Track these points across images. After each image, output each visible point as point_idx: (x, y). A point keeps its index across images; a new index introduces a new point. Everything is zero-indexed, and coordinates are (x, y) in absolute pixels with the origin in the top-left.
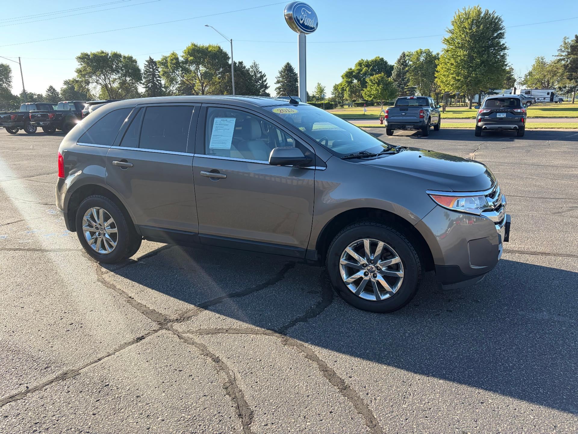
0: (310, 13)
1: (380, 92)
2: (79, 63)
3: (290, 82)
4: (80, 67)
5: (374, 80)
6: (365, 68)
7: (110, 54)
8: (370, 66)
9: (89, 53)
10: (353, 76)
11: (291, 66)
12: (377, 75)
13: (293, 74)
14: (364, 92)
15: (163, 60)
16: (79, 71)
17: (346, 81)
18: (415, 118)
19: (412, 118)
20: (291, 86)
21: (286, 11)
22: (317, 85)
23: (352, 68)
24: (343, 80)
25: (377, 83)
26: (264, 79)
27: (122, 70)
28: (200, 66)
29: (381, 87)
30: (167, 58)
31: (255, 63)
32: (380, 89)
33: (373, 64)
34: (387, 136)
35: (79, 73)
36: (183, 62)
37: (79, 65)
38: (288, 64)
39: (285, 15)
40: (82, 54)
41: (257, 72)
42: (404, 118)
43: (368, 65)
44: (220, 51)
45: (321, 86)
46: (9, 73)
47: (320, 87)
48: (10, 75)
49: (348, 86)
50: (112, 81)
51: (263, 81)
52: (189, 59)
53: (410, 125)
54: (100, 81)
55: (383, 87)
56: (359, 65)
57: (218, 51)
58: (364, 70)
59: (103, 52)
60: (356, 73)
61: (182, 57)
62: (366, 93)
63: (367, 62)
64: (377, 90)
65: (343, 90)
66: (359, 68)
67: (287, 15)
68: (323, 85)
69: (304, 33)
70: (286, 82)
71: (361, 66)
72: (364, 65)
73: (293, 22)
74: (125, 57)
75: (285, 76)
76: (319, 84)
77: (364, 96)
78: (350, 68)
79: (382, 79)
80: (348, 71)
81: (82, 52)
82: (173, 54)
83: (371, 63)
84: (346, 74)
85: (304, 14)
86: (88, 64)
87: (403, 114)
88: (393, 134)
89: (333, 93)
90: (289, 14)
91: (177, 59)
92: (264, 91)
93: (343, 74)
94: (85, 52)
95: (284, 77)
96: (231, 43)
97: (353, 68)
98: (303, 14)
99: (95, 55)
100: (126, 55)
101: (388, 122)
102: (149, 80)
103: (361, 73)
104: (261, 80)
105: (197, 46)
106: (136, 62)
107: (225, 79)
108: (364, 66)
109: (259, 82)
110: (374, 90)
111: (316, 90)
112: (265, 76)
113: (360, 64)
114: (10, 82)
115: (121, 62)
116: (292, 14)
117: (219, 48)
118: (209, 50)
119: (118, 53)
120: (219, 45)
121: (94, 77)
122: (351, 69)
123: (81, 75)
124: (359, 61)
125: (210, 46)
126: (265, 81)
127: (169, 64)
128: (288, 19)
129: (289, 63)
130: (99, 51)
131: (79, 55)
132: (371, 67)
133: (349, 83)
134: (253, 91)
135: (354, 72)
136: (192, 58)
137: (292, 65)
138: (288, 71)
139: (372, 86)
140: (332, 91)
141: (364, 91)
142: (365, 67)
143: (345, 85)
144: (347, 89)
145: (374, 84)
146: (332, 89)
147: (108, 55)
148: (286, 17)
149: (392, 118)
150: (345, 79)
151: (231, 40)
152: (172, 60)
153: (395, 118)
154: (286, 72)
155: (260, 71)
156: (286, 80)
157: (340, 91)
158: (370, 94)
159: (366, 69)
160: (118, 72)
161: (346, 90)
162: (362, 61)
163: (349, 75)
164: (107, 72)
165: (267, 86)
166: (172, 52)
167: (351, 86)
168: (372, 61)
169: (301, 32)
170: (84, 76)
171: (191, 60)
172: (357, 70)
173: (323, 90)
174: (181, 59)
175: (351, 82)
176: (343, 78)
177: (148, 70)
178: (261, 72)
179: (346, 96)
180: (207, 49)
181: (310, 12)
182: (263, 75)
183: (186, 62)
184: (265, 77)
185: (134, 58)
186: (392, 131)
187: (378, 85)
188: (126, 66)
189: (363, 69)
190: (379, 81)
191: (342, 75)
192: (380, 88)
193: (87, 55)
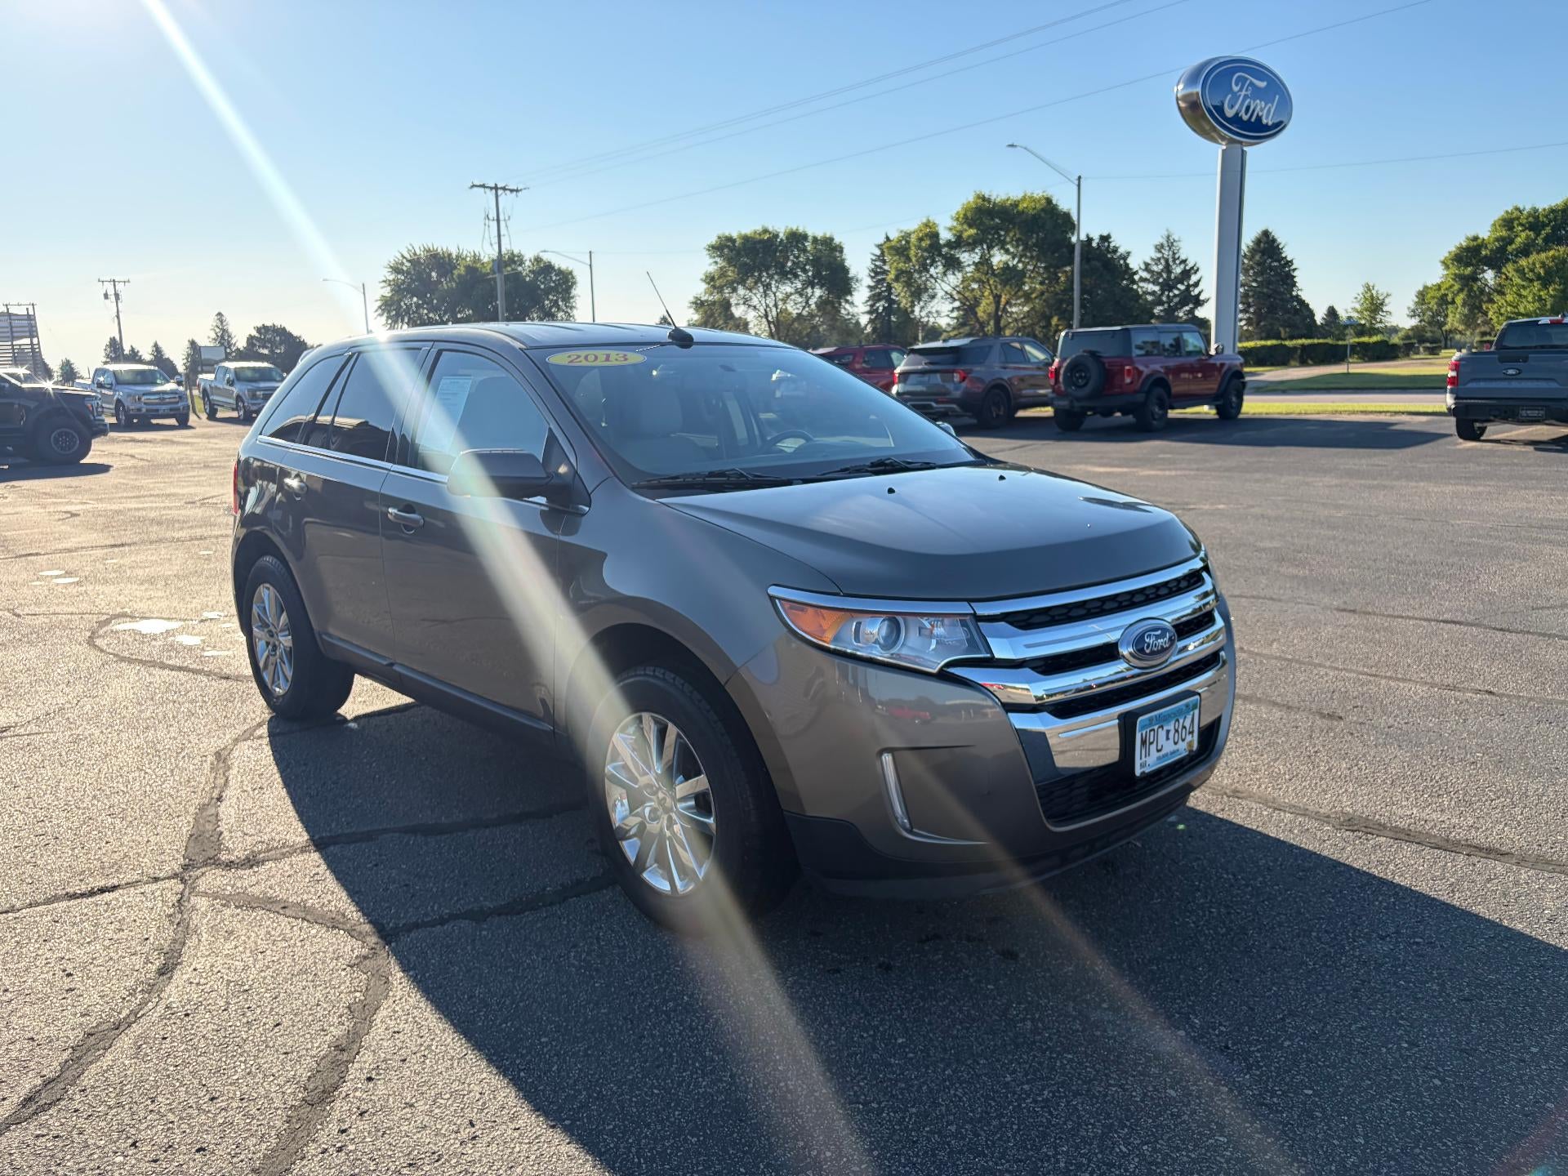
0: (1263, 84)
1: (1549, 307)
2: (712, 260)
3: (1269, 283)
4: (712, 269)
5: (1532, 270)
6: (1523, 235)
7: (781, 235)
8: (1544, 225)
9: (735, 235)
10: (1480, 261)
11: (1274, 240)
12: (1543, 255)
13: (1279, 261)
14: (1495, 306)
15: (901, 241)
16: (710, 279)
17: (1455, 274)
18: (1553, 385)
19: (1543, 385)
20: (1269, 296)
21: (1181, 87)
22: (1361, 290)
23: (1481, 236)
24: (1445, 272)
25: (1539, 278)
26: (1194, 278)
27: (805, 271)
28: (995, 251)
29: (1554, 290)
30: (909, 235)
31: (1168, 237)
32: (1551, 296)
33: (1555, 219)
34: (1461, 441)
35: (709, 283)
36: (949, 244)
37: (710, 265)
38: (1266, 233)
39: (1177, 99)
40: (719, 238)
41: (1174, 260)
42: (1515, 384)
43: (1535, 222)
44: (1049, 208)
45: (1374, 292)
46: (571, 287)
47: (1372, 295)
48: (574, 292)
49: (1461, 290)
50: (782, 300)
51: (1188, 286)
52: (965, 235)
53: (1533, 408)
54: (755, 301)
55: (1563, 291)
56: (1504, 226)
57: (1043, 210)
58: (1519, 240)
59: (766, 231)
60: (1491, 250)
61: (950, 229)
62: (1500, 308)
63: (1534, 213)
64: (1540, 299)
65: (1443, 301)
66: (1504, 233)
67: (1185, 98)
68: (1380, 289)
69: (1241, 143)
70: (1254, 284)
71: (1511, 228)
72: (1521, 224)
73: (1204, 116)
74: (815, 240)
75: (1252, 268)
76: (1368, 288)
77: (1495, 320)
78: (1471, 234)
79: (1561, 266)
80: (1464, 244)
81: (720, 233)
82: (927, 225)
83: (1546, 216)
84: (1456, 255)
85: (1241, 90)
86: (730, 261)
87: (1511, 372)
88: (1482, 434)
89: (1413, 311)
90: (1191, 95)
91: (935, 236)
92: (1191, 311)
93: (1447, 255)
94: (727, 234)
95: (1251, 272)
96: (1079, 186)
97: (1485, 233)
98: (1236, 89)
99: (746, 239)
100: (819, 235)
101: (1455, 399)
102: (880, 294)
103: (1510, 248)
104: (1183, 284)
105: (989, 201)
106: (841, 251)
107: (1057, 283)
108: (1520, 228)
109: (1179, 289)
110: (1530, 299)
111: (1358, 307)
112: (1198, 270)
113: (1508, 223)
114: (571, 308)
115: (805, 250)
116: (1197, 93)
117: (1049, 201)
118: (1020, 207)
119: (801, 230)
120: (1049, 193)
121: (741, 291)
122: (1476, 238)
123: (714, 287)
124: (1507, 212)
125: (1024, 199)
126: (1196, 284)
127: (912, 253)
128: (1186, 108)
129: (1270, 230)
130: (759, 228)
131: (713, 240)
132: (1548, 230)
133: (1468, 282)
134: (1135, 314)
135: (1486, 248)
136: (972, 231)
137: (1276, 237)
138: (1263, 255)
139: (1524, 287)
140: (1413, 307)
141: (1494, 302)
142: (1523, 231)
143: (1452, 286)
144: (1459, 300)
145: (1531, 281)
146: (1410, 300)
147: (777, 236)
148: (1182, 105)
149: (1470, 385)
150: (1454, 270)
151: (1080, 178)
152: (921, 239)
153: (1482, 385)
154: (1257, 257)
155: (1183, 257)
156: (1255, 281)
157: (1433, 305)
158: (1515, 313)
159: (1528, 237)
160: (796, 276)
161: (1453, 302)
162: (1516, 214)
163: (1470, 257)
164: (771, 277)
165: (1202, 297)
166: (924, 220)
167: (1471, 290)
168: (1552, 211)
169: (1231, 141)
170: (720, 289)
171: (969, 237)
172: (1497, 240)
173: (1382, 304)
174: (945, 236)
175: (1474, 278)
176: (1447, 267)
177: (881, 268)
178: (1184, 262)
179: (1453, 320)
180: (1016, 204)
181: (1261, 80)
182: (1192, 268)
183: (958, 243)
184: (1195, 273)
185: (837, 241)
186: (1477, 425)
187: (1545, 286)
188: (816, 262)
189: (1516, 236)
190: (1548, 271)
191: (1443, 259)
192: (1551, 292)
193: (730, 239)
